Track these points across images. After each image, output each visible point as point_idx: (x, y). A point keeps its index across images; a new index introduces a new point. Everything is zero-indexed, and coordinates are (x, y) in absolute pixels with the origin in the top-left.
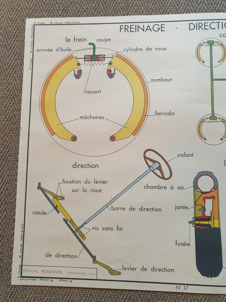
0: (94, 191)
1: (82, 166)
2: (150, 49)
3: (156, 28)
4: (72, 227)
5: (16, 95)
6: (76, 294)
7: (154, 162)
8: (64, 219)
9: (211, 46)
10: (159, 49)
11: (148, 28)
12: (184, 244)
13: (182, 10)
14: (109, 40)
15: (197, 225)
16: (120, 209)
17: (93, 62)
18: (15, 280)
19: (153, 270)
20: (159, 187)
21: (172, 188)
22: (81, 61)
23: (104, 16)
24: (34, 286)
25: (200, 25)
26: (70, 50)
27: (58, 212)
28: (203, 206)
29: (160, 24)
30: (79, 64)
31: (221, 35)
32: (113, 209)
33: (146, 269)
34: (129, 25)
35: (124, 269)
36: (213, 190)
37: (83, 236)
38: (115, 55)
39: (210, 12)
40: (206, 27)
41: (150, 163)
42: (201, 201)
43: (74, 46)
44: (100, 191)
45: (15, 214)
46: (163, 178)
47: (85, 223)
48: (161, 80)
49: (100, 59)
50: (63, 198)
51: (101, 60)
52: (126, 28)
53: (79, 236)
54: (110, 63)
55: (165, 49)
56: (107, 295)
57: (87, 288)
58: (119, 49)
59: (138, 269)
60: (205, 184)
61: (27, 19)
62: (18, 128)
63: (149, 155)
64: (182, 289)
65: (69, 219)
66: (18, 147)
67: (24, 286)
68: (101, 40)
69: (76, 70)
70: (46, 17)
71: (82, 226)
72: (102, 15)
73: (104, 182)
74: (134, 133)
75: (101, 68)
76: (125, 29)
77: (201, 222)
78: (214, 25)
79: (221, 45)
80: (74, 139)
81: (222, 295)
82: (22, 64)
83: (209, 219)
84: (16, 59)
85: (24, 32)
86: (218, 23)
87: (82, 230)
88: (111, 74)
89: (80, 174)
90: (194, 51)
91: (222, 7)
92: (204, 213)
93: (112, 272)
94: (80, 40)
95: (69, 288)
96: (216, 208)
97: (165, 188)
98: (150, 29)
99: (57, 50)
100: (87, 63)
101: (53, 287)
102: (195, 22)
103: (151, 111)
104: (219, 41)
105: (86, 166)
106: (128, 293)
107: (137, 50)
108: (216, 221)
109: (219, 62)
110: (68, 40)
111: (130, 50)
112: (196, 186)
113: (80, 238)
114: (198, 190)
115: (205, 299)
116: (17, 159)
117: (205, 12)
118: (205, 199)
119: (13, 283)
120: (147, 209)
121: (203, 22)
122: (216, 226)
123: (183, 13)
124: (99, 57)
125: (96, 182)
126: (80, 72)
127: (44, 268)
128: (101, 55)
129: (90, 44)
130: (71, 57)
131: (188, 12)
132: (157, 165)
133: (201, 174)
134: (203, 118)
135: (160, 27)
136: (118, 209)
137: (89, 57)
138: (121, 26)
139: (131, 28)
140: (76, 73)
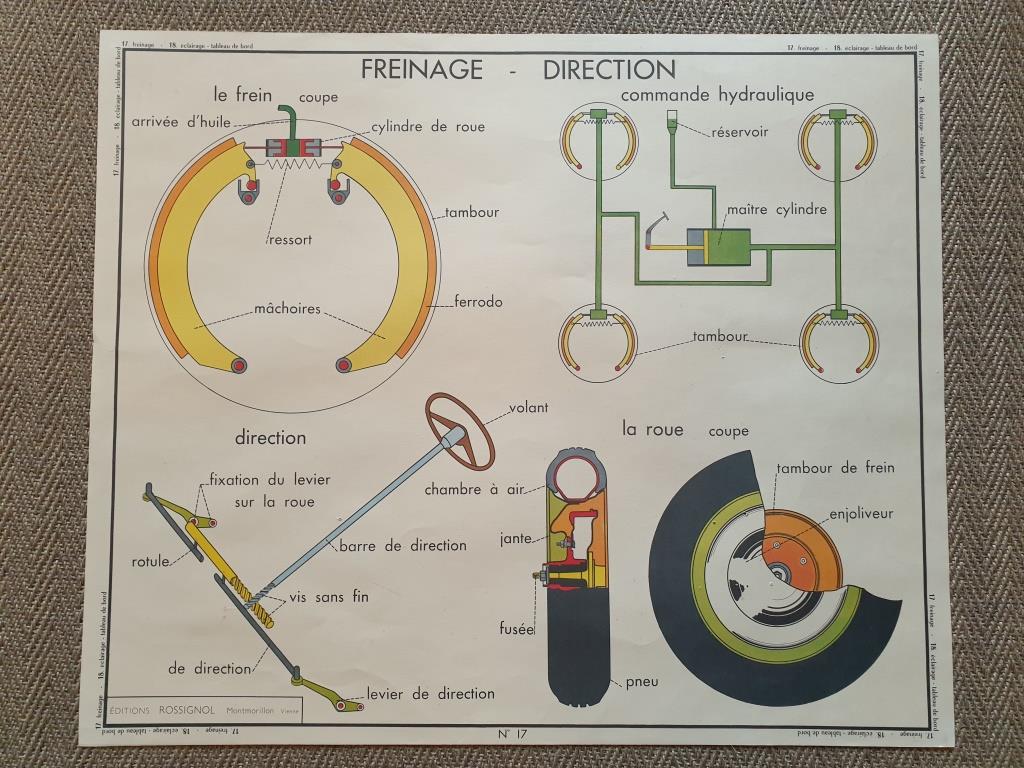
0: (295, 503)
1: (262, 439)
2: (443, 127)
3: (457, 69)
4: (238, 597)
5: (78, 247)
6: (250, 762)
7: (451, 425)
8: (216, 576)
9: (599, 123)
10: (466, 128)
11: (439, 69)
12: (522, 631)
13: (528, 22)
14: (334, 98)
15: (552, 581)
16: (361, 547)
17: (290, 159)
18: (90, 735)
19: (445, 694)
20: (462, 490)
21: (494, 491)
22: (259, 156)
23: (321, 30)
24: (141, 747)
25: (574, 66)
26: (227, 124)
27: (201, 559)
28: (569, 535)
29: (469, 58)
30: (251, 164)
31: (626, 96)
32: (344, 548)
33: (425, 695)
34: (387, 58)
35: (373, 696)
36: (594, 494)
37: (267, 619)
38: (349, 140)
39: (600, 32)
40: (589, 73)
41: (442, 429)
42: (562, 524)
43: (239, 112)
44: (311, 503)
45: (84, 566)
46: (473, 466)
47: (272, 585)
48: (471, 213)
49: (308, 151)
50: (212, 523)
51: (312, 155)
52: (379, 66)
53: (255, 617)
54: (337, 164)
55: (481, 128)
56: (329, 759)
57: (279, 746)
58: (361, 125)
59: (407, 695)
60: (576, 480)
61: (102, 32)
62: (87, 338)
63: (440, 407)
64: (513, 738)
65: (229, 576)
66: (89, 390)
67: (113, 748)
68: (310, 99)
69: (245, 180)
70: (157, 28)
71: (263, 593)
72: (313, 28)
73: (320, 481)
74: (403, 351)
75: (311, 175)
76: (377, 69)
77: (564, 575)
78: (608, 69)
79: (626, 121)
80: (239, 366)
81: (607, 746)
82: (92, 160)
83: (582, 566)
84: (75, 145)
85: (94, 70)
86: (619, 61)
87: (263, 602)
88: (338, 194)
89: (258, 461)
90: (557, 137)
91: (632, 17)
92: (570, 553)
93: (341, 704)
94: (253, 97)
95: (231, 747)
96: (600, 539)
97: (477, 490)
98: (443, 72)
99: (191, 123)
100: (273, 160)
101: (191, 747)
102: (559, 59)
103: (444, 295)
104: (619, 111)
105: (273, 440)
106: (382, 753)
107: (407, 127)
108: (600, 571)
109: (619, 167)
110: (221, 96)
111: (390, 127)
112: (552, 486)
113: (259, 622)
114: (558, 495)
115: (568, 758)
116: (87, 420)
117: (585, 32)
118: (573, 516)
119: (82, 743)
120: (432, 546)
121: (580, 59)
122: (600, 582)
123: (531, 32)
124: (308, 144)
125: (300, 481)
126: (254, 185)
127: (165, 702)
128: (312, 140)
129: (281, 108)
130: (230, 144)
131: (543, 28)
132: (458, 434)
133: (565, 455)
134: (574, 315)
135: (469, 67)
136: (355, 548)
137: (279, 144)
138: (364, 60)
139: (391, 68)
140: (244, 188)
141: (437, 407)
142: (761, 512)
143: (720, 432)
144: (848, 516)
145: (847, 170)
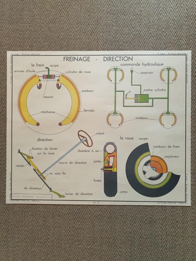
0: (50, 154)
1: (43, 140)
2: (81, 72)
3: (84, 59)
4: (38, 173)
5: (3, 99)
6: (42, 207)
7: (83, 137)
8: (34, 169)
9: (116, 71)
10: (86, 72)
11: (80, 59)
12: (98, 181)
13: (100, 48)
14: (58, 66)
15: (105, 170)
16: (64, 163)
17: (48, 79)
18: (8, 201)
19: (82, 194)
20: (86, 151)
21: (93, 151)
22: (41, 78)
23: (55, 50)
24: (19, 204)
25: (110, 58)
26: (34, 71)
27: (30, 165)
28: (109, 161)
29: (87, 56)
30: (40, 80)
31: (122, 65)
32: (61, 163)
33: (78, 194)
34: (69, 57)
35: (67, 194)
36: (114, 152)
37: (44, 178)
38: (61, 75)
39: (116, 50)
40: (113, 60)
41: (81, 138)
42: (107, 158)
43: (37, 69)
44: (53, 154)
45: (6, 167)
46: (88, 146)
47: (45, 171)
48: (87, 91)
49: (52, 77)
50: (33, 158)
51: (53, 78)
52: (67, 58)
53: (42, 178)
54: (58, 80)
55: (90, 72)
56: (58, 207)
57: (47, 204)
58: (63, 72)
59: (74, 194)
60: (110, 149)
61: (7, 52)
62: (5, 118)
63: (81, 133)
64: (96, 203)
65: (36, 169)
66: (6, 129)
67: (13, 204)
68: (52, 66)
69: (38, 84)
70: (19, 50)
71: (44, 172)
72: (53, 50)
73: (55, 149)
74: (73, 121)
75: (52, 83)
76: (67, 59)
77: (107, 169)
78: (118, 59)
79: (122, 70)
80: (38, 124)
81: (117, 205)
82: (6, 80)
83: (111, 167)
84: (2, 76)
85: (6, 60)
86: (120, 57)
87: (43, 174)
88: (59, 87)
89: (42, 145)
90: (106, 74)
91: (123, 47)
92: (109, 164)
93: (60, 196)
94: (40, 65)
95: (37, 204)
96: (115, 162)
97: (89, 151)
98: (81, 60)
99: (27, 71)
100: (44, 79)
101: (29, 204)
102: (107, 56)
103: (82, 109)
104: (120, 68)
105: (45, 140)
106: (69, 206)
107: (74, 72)
108: (115, 168)
109: (120, 81)
110: (33, 65)
111: (70, 72)
112: (105, 150)
113: (43, 179)
114: (106, 152)
115: (108, 208)
116: (6, 136)
117: (113, 50)
118: (109, 157)
119: (7, 203)
120: (79, 163)
121: (112, 56)
122: (115, 171)
123: (101, 50)
124: (52, 76)
125: (51, 149)
126: (40, 85)
127: (24, 195)
128: (53, 75)
129: (46, 68)
130: (35, 76)
131: (103, 50)
132: (85, 139)
133: (108, 144)
134: (110, 113)
135: (87, 58)
136: (63, 163)
137: (46, 76)
138: (64, 57)
139: (70, 59)
140: (38, 86)
141: (80, 133)
142: (150, 156)
143: (141, 139)
144: (169, 157)
145: (171, 81)
